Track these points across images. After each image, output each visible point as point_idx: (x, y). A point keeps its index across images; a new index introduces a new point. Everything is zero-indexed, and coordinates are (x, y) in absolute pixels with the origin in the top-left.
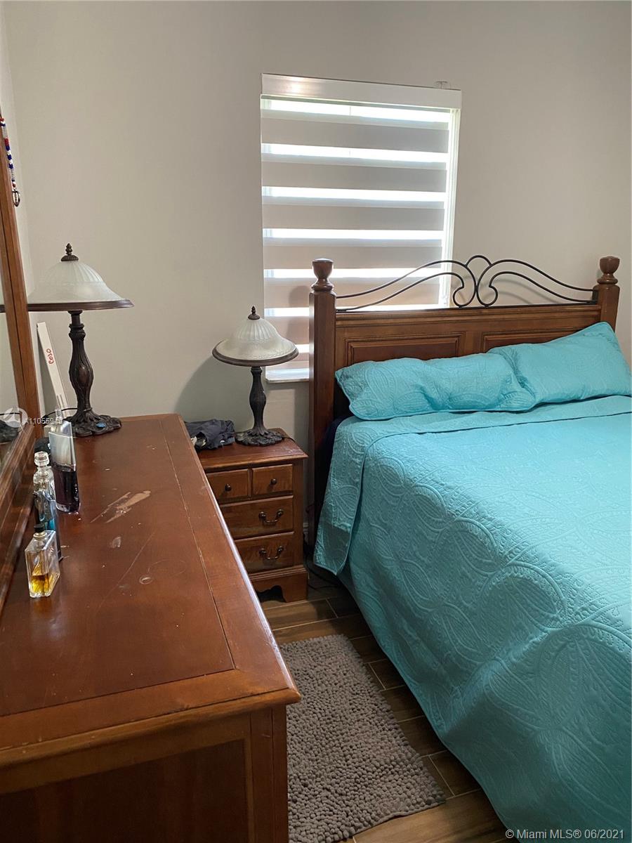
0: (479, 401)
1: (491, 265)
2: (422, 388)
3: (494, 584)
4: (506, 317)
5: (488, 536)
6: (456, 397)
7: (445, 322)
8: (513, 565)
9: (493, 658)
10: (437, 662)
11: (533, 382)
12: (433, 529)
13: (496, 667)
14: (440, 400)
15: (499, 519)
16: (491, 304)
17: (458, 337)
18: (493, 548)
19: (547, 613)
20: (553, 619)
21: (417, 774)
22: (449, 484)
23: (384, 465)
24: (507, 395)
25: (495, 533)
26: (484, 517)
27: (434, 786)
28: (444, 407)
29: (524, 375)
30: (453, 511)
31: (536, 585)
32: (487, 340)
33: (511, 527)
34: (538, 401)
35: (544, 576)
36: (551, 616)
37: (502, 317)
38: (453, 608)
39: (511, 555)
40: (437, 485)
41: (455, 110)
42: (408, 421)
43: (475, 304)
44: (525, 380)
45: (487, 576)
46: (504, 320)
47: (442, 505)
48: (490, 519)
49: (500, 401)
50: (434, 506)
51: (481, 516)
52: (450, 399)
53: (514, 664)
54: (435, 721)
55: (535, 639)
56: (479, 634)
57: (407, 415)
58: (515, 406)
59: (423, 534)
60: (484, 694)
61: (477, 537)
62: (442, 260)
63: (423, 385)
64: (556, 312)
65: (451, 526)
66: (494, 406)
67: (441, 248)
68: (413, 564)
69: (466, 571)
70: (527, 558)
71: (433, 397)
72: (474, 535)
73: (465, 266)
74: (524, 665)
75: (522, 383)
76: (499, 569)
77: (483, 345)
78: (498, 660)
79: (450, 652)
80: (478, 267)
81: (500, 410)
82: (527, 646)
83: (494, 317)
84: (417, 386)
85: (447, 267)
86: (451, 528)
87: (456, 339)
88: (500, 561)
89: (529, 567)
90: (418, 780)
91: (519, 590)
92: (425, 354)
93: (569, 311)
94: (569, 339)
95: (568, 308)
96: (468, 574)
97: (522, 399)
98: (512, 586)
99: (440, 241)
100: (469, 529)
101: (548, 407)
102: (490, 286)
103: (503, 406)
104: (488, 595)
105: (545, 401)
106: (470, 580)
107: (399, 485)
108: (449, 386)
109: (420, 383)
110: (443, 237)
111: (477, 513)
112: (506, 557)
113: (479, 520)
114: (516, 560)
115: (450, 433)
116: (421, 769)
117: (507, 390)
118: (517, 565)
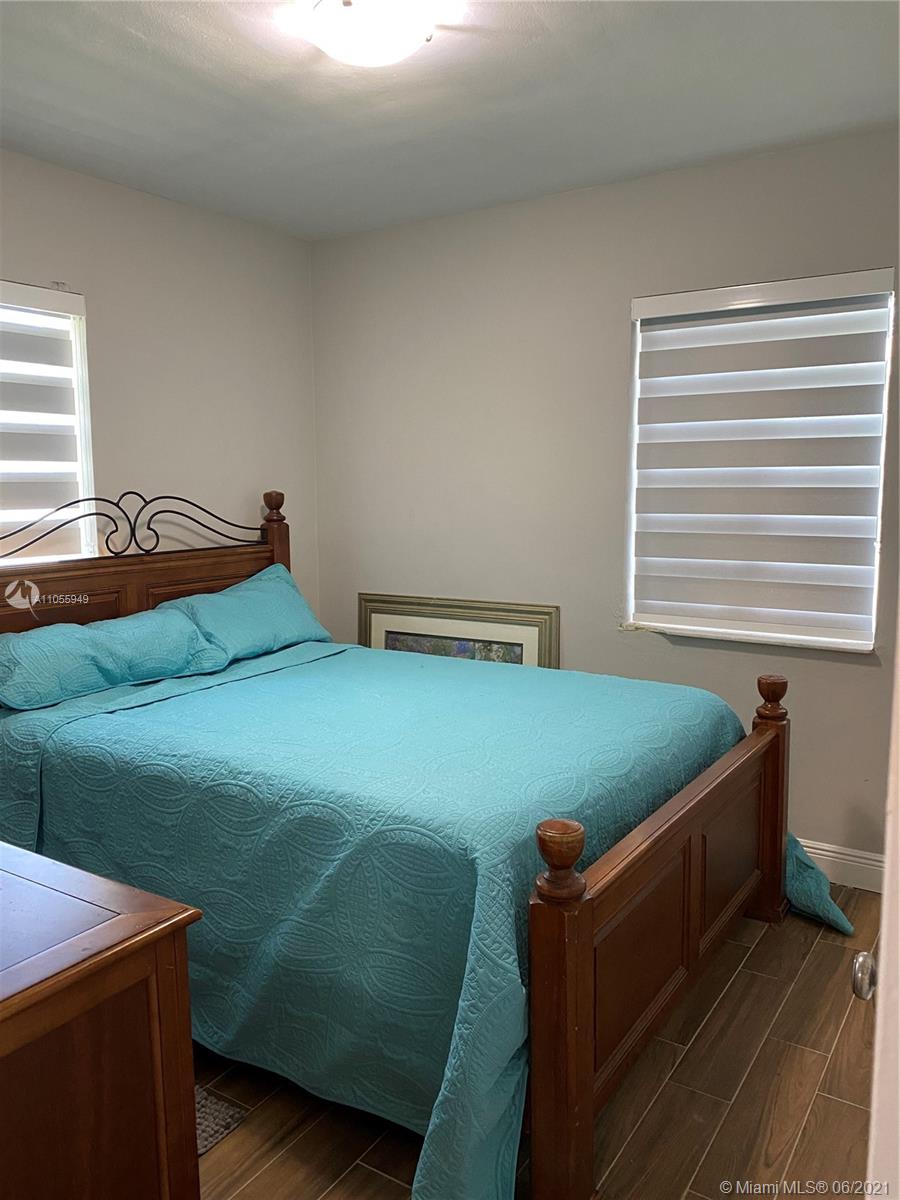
0: (165, 666)
1: (147, 503)
2: (93, 659)
3: (267, 838)
4: (172, 564)
5: (250, 791)
6: (137, 664)
7: (99, 575)
8: (287, 809)
9: (277, 921)
10: (200, 968)
11: (220, 636)
12: (170, 810)
13: (285, 927)
14: (118, 671)
15: (258, 769)
16: (153, 549)
17: (117, 592)
18: (260, 800)
19: (335, 842)
20: (343, 843)
21: (203, 1106)
22: (183, 752)
23: (78, 757)
24: (196, 655)
25: (258, 785)
26: (240, 773)
27: (227, 1108)
28: (124, 680)
29: (209, 630)
30: (197, 780)
31: (319, 818)
32: (152, 594)
33: (275, 773)
34: (230, 657)
35: (324, 806)
36: (340, 841)
37: (167, 564)
38: (215, 891)
39: (283, 799)
40: (168, 759)
41: (78, 317)
42: (84, 702)
43: (133, 550)
44: (211, 635)
45: (255, 834)
46: (169, 568)
47: (181, 778)
48: (248, 773)
49: (188, 663)
50: (169, 782)
51: (235, 774)
52: (130, 667)
53: (308, 911)
54: (208, 1039)
55: (327, 873)
56: (255, 904)
57: (77, 695)
58: (208, 666)
59: (155, 823)
60: (276, 963)
61: (236, 797)
62: (80, 498)
63: (94, 654)
64: (225, 555)
65: (198, 797)
66: (183, 670)
67: (77, 483)
68: (146, 865)
69: (227, 841)
70: (300, 796)
71: (109, 668)
72: (232, 796)
73: (117, 505)
74: (319, 905)
75: (208, 638)
76: (271, 820)
77: (150, 601)
78: (286, 920)
79: (217, 946)
80: (131, 505)
81: (189, 674)
82: (319, 885)
83: (159, 565)
84: (86, 657)
85: (91, 507)
86: (198, 799)
87: (116, 595)
88: (272, 810)
89: (307, 804)
90: (208, 1111)
91: (298, 832)
92: (81, 616)
93: (241, 554)
94: (245, 585)
95: (240, 550)
96: (230, 843)
97: (215, 658)
98: (290, 831)
99: (76, 473)
100: (223, 792)
101: (243, 663)
102: (149, 528)
103: (193, 669)
104: (260, 854)
105: (239, 656)
106: (235, 849)
107: (110, 775)
108: (127, 652)
109: (90, 652)
110: (79, 470)
111: (230, 772)
112: (277, 803)
113: (234, 779)
114: (290, 802)
115: (144, 707)
116: (206, 1099)
117: (194, 648)
118: (292, 807)
